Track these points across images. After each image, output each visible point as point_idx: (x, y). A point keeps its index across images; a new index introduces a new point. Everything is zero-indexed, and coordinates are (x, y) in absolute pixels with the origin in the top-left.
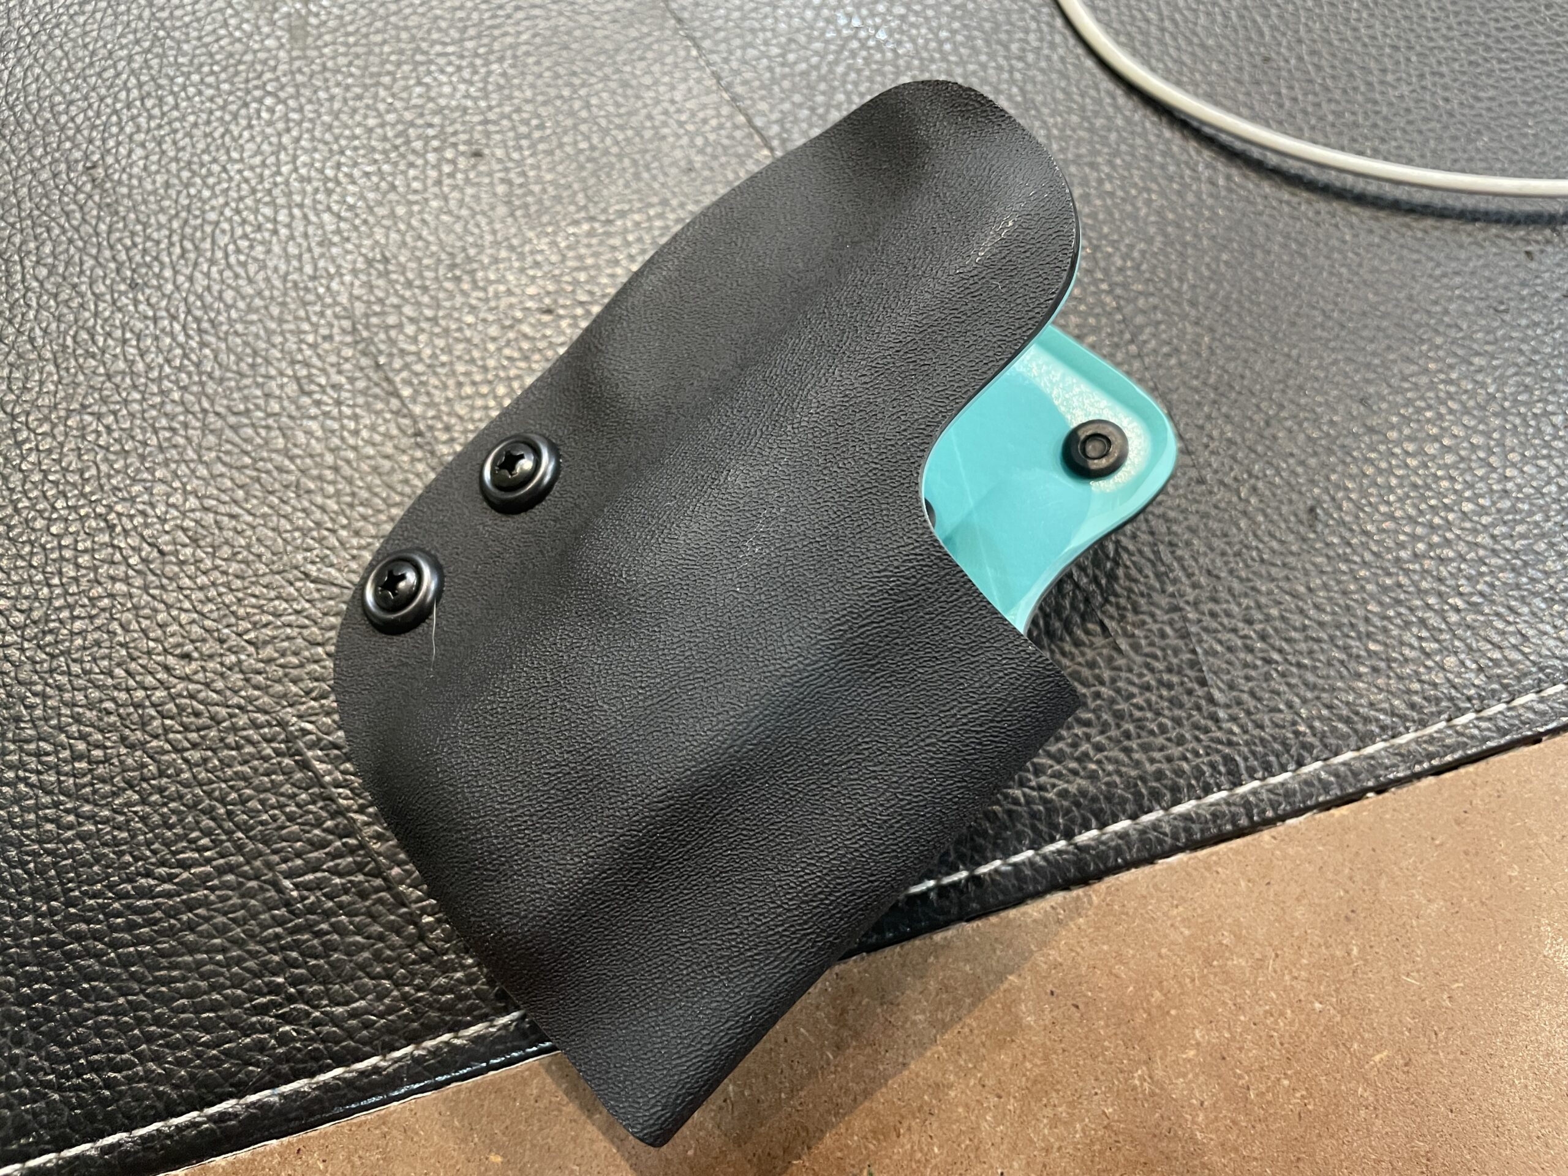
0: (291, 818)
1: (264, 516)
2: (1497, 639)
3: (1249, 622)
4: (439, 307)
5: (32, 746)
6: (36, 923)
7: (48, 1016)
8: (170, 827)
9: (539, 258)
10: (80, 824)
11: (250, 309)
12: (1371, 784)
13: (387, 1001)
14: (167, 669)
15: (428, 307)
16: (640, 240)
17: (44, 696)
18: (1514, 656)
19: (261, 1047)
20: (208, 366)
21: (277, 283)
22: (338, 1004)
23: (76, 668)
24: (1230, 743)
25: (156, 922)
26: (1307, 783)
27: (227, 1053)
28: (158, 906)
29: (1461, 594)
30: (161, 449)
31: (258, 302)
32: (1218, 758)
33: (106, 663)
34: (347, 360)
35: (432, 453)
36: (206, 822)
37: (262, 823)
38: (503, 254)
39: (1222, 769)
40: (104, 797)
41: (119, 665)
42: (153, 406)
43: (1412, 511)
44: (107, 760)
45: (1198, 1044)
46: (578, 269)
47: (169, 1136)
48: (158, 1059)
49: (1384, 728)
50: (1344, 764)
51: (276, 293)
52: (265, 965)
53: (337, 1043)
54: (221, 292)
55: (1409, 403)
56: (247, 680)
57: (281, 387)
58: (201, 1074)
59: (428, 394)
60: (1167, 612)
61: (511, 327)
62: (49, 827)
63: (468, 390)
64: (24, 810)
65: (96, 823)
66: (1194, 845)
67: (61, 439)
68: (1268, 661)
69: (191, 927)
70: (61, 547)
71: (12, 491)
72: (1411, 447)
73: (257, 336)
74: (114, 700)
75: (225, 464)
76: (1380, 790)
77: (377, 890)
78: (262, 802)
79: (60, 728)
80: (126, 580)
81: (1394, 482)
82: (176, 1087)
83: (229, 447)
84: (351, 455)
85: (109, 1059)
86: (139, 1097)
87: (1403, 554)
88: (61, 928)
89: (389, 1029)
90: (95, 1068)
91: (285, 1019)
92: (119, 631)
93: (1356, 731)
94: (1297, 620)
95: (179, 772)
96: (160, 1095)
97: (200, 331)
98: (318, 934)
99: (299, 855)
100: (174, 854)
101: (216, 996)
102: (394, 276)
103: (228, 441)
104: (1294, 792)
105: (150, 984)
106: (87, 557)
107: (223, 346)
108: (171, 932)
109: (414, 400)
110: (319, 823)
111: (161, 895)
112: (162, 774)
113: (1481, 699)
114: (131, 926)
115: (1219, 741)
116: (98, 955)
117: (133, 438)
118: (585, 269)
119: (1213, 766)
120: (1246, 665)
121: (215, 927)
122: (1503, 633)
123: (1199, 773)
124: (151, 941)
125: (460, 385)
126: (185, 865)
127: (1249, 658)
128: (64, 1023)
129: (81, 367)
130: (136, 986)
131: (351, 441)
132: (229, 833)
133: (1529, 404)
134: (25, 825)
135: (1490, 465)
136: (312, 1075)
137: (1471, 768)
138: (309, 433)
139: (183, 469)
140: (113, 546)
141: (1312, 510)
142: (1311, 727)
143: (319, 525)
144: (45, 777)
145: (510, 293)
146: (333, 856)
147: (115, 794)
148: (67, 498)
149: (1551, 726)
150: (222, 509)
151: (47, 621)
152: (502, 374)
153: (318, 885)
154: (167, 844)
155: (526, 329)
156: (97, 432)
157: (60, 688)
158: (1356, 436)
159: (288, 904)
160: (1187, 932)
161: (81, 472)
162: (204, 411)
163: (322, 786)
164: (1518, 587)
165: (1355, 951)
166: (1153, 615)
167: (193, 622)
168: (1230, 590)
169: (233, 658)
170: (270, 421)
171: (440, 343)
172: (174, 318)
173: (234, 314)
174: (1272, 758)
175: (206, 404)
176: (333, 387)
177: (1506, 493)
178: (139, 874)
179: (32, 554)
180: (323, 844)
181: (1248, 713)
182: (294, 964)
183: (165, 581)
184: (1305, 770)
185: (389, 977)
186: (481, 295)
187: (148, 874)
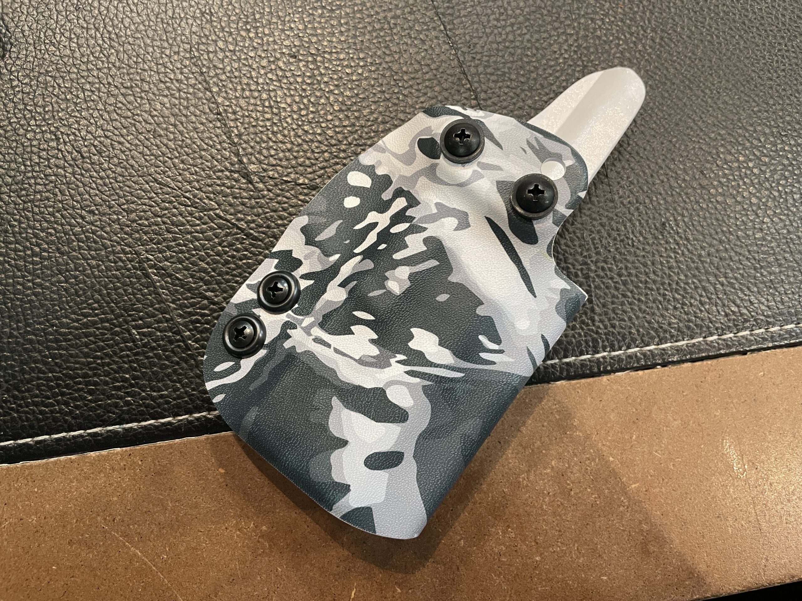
0: (138, 300)
1: (136, 145)
2: (738, 302)
3: (620, 275)
4: (237, 45)
5: (13, 246)
6: (10, 333)
7: (14, 377)
8: (79, 296)
9: (292, 26)
10: (34, 288)
11: (137, 30)
12: (660, 362)
13: (178, 393)
14: (83, 218)
15: (232, 44)
16: (346, 23)
17: (20, 222)
18: (745, 311)
19: (116, 405)
20: (113, 59)
21: (153, 18)
22: (154, 391)
23: (36, 210)
24: (597, 333)
25: (70, 340)
26: (630, 357)
27: (100, 406)
28: (70, 333)
29: (726, 277)
30: (86, 101)
31: (142, 27)
32: (589, 338)
33: (51, 210)
34: (185, 67)
35: (225, 125)
36: (97, 296)
37: (124, 301)
38: (274, 20)
39: (591, 344)
40: (47, 277)
41: (58, 212)
42: (83, 77)
43: (713, 232)
44: (50, 258)
45: (553, 467)
46: (312, 35)
47: (69, 440)
48: (67, 404)
49: (672, 336)
50: (649, 351)
51: (151, 23)
52: (120, 368)
53: (152, 409)
54: (122, 19)
55: (725, 175)
56: (122, 229)
57: (150, 76)
58: (86, 414)
59: (226, 92)
60: (581, 265)
61: (274, 62)
62: (19, 287)
63: (247, 93)
64: (7, 277)
65: (42, 289)
66: (569, 378)
67: (34, 88)
68: (624, 296)
69: (86, 345)
70: (32, 146)
71: (8, 112)
72: (719, 198)
73: (139, 46)
74: (54, 229)
75: (118, 114)
76: (664, 365)
77: (178, 341)
78: (125, 291)
79: (27, 239)
80: (64, 168)
81: (707, 215)
82: (73, 418)
83: (120, 105)
84: (184, 119)
85: (42, 401)
86: (55, 420)
87: (703, 253)
88: (23, 337)
89: (178, 406)
90: (35, 404)
91: (128, 395)
92: (59, 194)
93: (659, 336)
94: (643, 278)
95: (85, 270)
96: (66, 421)
97: (110, 38)
98: (148, 358)
99: (141, 319)
100: (80, 309)
101: (96, 379)
102: (215, 24)
103: (120, 102)
104: (623, 360)
105: (64, 369)
106: (45, 153)
107: (122, 49)
108: (76, 346)
109: (218, 94)
110: (152, 305)
111: (71, 328)
112: (76, 269)
113: (723, 330)
114: (57, 341)
115: (592, 331)
116: (40, 352)
117: (71, 93)
118: (316, 35)
119: (586, 342)
120: (613, 296)
121: (98, 346)
122: (742, 300)
123: (579, 344)
124: (66, 349)
125: (243, 90)
126: (86, 316)
127: (616, 293)
128: (21, 381)
129: (47, 50)
130: (58, 369)
131: (184, 112)
132: (108, 303)
133: (784, 186)
134: (7, 285)
135: (757, 214)
136: (139, 422)
137: (709, 362)
138: (163, 104)
139: (96, 114)
140: (58, 149)
141: (664, 224)
142: (638, 331)
143: (164, 154)
144: (18, 262)
145: (275, 42)
146: (158, 322)
147: (52, 276)
148: (36, 120)
149: (753, 348)
150: (115, 138)
151: (23, 184)
152: (266, 88)
153: (150, 334)
154: (77, 304)
155: (281, 64)
156: (53, 86)
157: (28, 219)
158: (694, 189)
159: (134, 341)
160: (558, 417)
161: (44, 107)
162: (109, 83)
163: (155, 287)
164: (755, 278)
165: (634, 437)
166: (573, 265)
167: (97, 195)
168: (614, 258)
169: (115, 217)
170: (143, 95)
171: (236, 65)
172: (97, 29)
173: (129, 33)
174: (616, 343)
175: (110, 80)
176: (177, 80)
177: (761, 230)
178: (62, 316)
179: (17, 147)
180: (153, 316)
181: (609, 320)
182: (135, 369)
183: (84, 172)
184: (630, 351)
185: (180, 381)
186: (260, 41)
187: (66, 317)
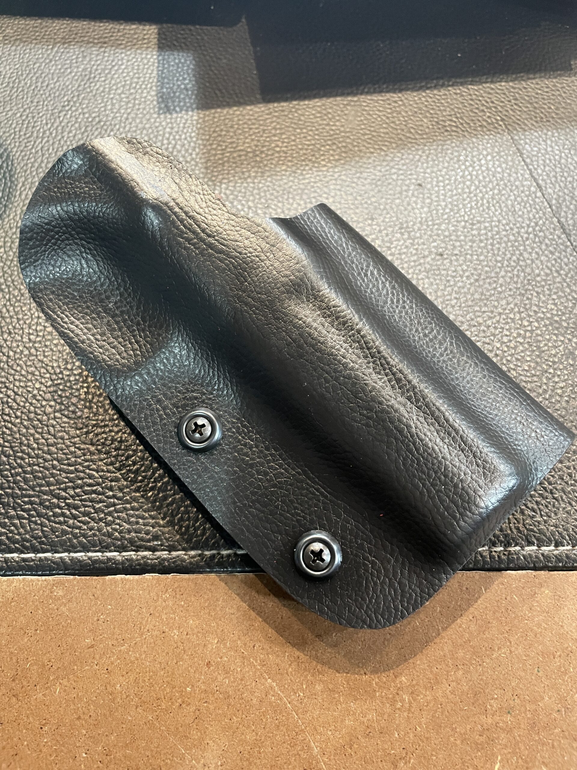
9: (440, 232)
16: (485, 234)
38: (424, 227)
118: (459, 241)
145: (424, 244)
155: (429, 260)
186: (412, 242)
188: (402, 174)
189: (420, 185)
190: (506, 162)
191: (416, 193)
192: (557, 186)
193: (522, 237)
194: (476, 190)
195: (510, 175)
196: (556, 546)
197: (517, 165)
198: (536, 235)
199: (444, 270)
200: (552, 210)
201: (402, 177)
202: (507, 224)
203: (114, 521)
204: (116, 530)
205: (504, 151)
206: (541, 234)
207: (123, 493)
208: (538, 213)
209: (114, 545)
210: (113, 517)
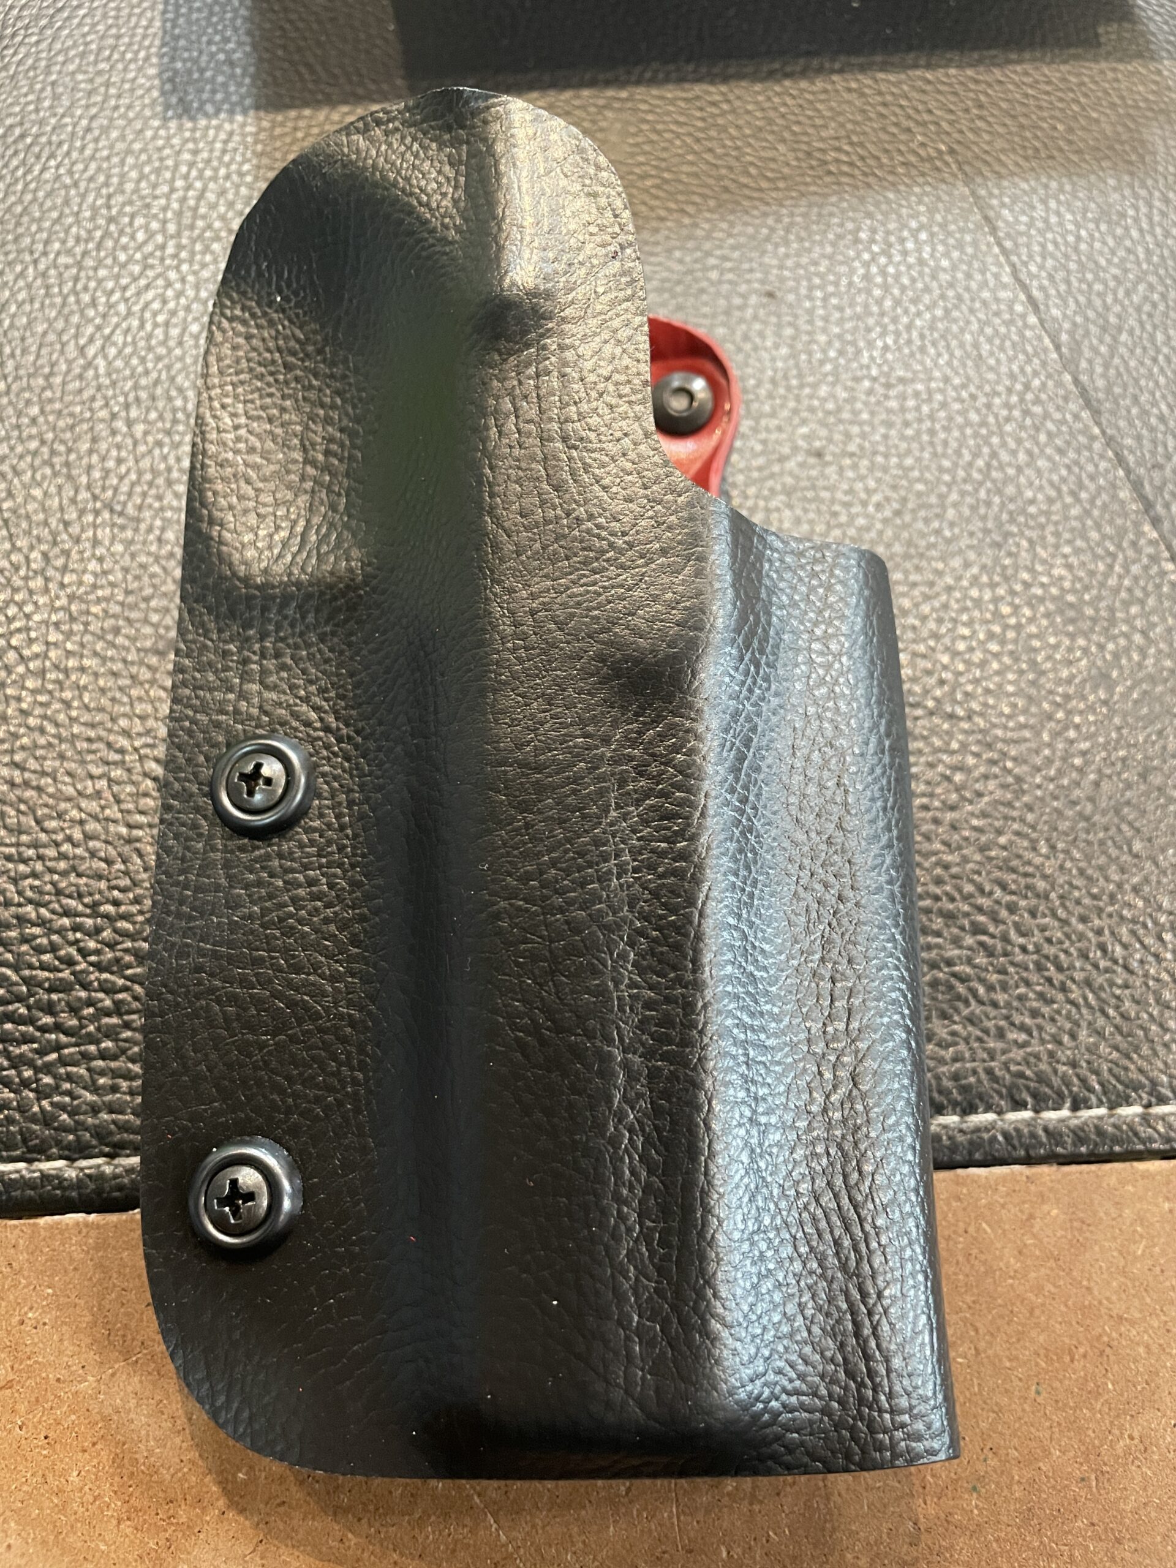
16: (915, 409)
38: (780, 391)
61: (778, 461)
155: (792, 466)
188: (731, 270)
189: (770, 295)
190: (960, 246)
191: (762, 312)
192: (1071, 301)
193: (996, 416)
194: (894, 309)
195: (969, 276)
196: (1075, 1108)
197: (985, 254)
198: (1026, 413)
199: (826, 488)
200: (1061, 356)
201: (730, 276)
202: (964, 386)
203: (58, 1087)
204: (63, 1107)
205: (955, 222)
206: (1037, 410)
207: (80, 1019)
208: (1029, 361)
209: (58, 1143)
210: (55, 1077)
